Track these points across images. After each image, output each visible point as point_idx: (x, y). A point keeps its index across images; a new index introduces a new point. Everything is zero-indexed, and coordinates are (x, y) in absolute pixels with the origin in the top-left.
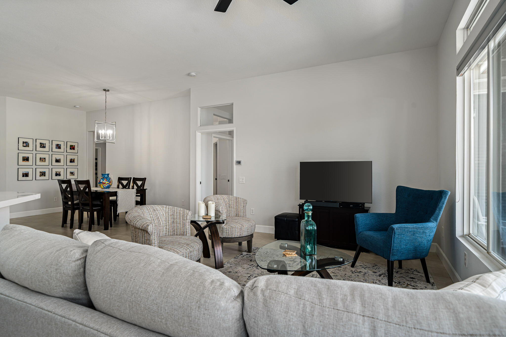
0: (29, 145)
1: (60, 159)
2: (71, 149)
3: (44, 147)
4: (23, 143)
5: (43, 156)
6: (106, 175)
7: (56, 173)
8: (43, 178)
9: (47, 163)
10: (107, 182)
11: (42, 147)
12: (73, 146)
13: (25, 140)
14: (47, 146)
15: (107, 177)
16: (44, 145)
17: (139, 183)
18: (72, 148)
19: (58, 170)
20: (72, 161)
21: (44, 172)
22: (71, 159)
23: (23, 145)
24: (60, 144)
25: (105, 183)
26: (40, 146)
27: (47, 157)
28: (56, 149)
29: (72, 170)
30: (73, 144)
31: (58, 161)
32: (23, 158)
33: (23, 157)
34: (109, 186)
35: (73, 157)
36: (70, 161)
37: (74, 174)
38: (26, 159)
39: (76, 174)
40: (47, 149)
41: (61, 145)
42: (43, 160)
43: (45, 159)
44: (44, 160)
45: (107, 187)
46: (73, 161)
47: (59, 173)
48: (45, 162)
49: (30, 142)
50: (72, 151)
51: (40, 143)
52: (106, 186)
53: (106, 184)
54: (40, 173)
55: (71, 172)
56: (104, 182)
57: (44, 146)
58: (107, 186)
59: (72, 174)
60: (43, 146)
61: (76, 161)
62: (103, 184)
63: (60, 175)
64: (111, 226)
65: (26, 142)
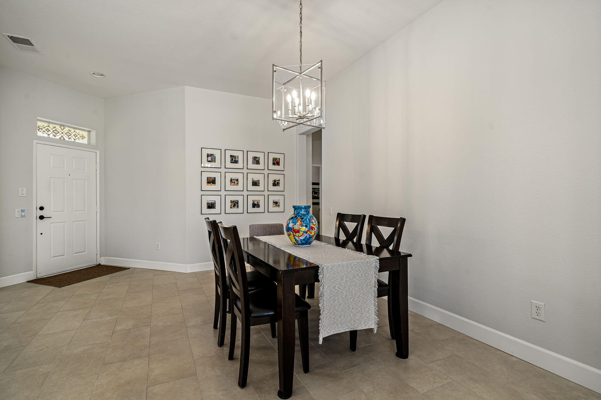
0: (215, 159)
1: (259, 181)
2: (274, 164)
3: (236, 162)
4: (208, 155)
5: (234, 176)
6: (303, 208)
7: (254, 202)
8: (235, 210)
9: (240, 187)
10: (304, 229)
11: (233, 161)
12: (277, 159)
13: (210, 152)
14: (240, 160)
15: (304, 215)
16: (235, 158)
17: (386, 231)
18: (276, 162)
19: (256, 198)
20: (276, 183)
21: (237, 201)
22: (275, 181)
23: (207, 160)
24: (259, 156)
25: (298, 231)
26: (231, 161)
27: (239, 177)
28: (252, 164)
29: (276, 198)
30: (277, 156)
31: (255, 183)
32: (208, 180)
33: (208, 178)
34: (308, 239)
35: (277, 177)
36: (273, 183)
37: (279, 205)
38: (212, 181)
39: (282, 205)
40: (240, 165)
41: (259, 158)
42: (234, 183)
43: (237, 180)
44: (236, 182)
45: (303, 242)
46: (278, 183)
47: (258, 202)
48: (238, 185)
49: (217, 154)
50: (276, 167)
51: (231, 156)
52: (302, 238)
53: (301, 233)
54: (231, 202)
55: (274, 201)
56: (296, 227)
57: (237, 159)
58: (304, 240)
59: (276, 205)
60: (235, 160)
61: (281, 183)
62: (294, 234)
63: (259, 206)
64: (306, 369)
65: (212, 154)
